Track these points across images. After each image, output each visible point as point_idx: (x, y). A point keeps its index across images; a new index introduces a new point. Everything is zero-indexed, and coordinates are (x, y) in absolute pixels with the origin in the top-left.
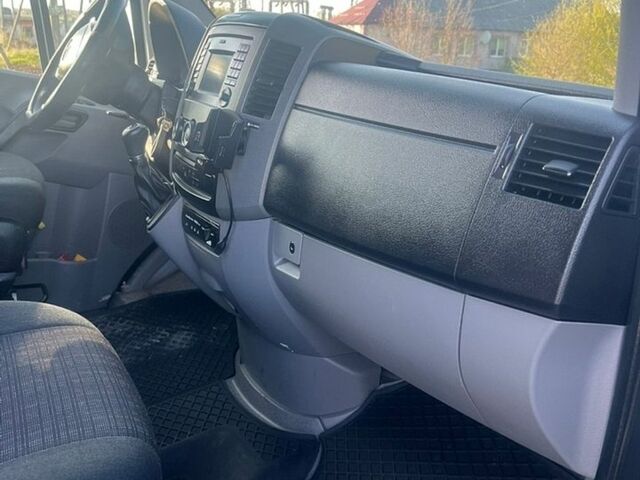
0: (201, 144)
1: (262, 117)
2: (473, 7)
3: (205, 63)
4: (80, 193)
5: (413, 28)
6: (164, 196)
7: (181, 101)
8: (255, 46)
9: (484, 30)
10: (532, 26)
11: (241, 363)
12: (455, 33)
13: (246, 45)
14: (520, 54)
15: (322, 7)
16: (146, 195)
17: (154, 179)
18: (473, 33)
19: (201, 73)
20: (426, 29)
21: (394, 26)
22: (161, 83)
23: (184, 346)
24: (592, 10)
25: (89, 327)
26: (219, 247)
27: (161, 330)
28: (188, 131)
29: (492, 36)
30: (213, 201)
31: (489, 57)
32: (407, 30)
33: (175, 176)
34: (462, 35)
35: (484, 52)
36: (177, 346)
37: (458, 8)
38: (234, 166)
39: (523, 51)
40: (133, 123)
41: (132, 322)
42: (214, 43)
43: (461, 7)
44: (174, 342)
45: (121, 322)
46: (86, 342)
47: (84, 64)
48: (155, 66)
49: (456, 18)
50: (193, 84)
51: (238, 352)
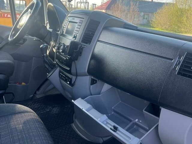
0: (68, 52)
1: (87, 44)
2: (139, 5)
3: (67, 25)
4: (24, 63)
5: (121, 11)
6: (53, 67)
7: (59, 37)
8: (85, 21)
9: (141, 12)
10: (156, 11)
11: (75, 119)
12: (133, 13)
13: (82, 21)
14: (152, 19)
15: (93, 4)
16: (47, 66)
17: (50, 61)
18: (139, 13)
19: (66, 29)
20: (124, 11)
21: (115, 11)
22: (51, 30)
23: (57, 112)
24: (174, 7)
25: (33, 113)
26: (72, 85)
27: (49, 107)
28: (62, 47)
29: (144, 14)
30: (70, 70)
31: (143, 20)
32: (119, 11)
33: (57, 60)
34: (135, 14)
35: (141, 18)
36: (55, 112)
37: (134, 5)
38: (78, 60)
39: (153, 19)
40: (43, 44)
41: (40, 104)
42: (70, 19)
43: (135, 5)
44: (53, 111)
45: (37, 104)
46: (33, 119)
47: (28, 24)
48: (48, 24)
49: (134, 8)
50: (63, 32)
51: (74, 115)
